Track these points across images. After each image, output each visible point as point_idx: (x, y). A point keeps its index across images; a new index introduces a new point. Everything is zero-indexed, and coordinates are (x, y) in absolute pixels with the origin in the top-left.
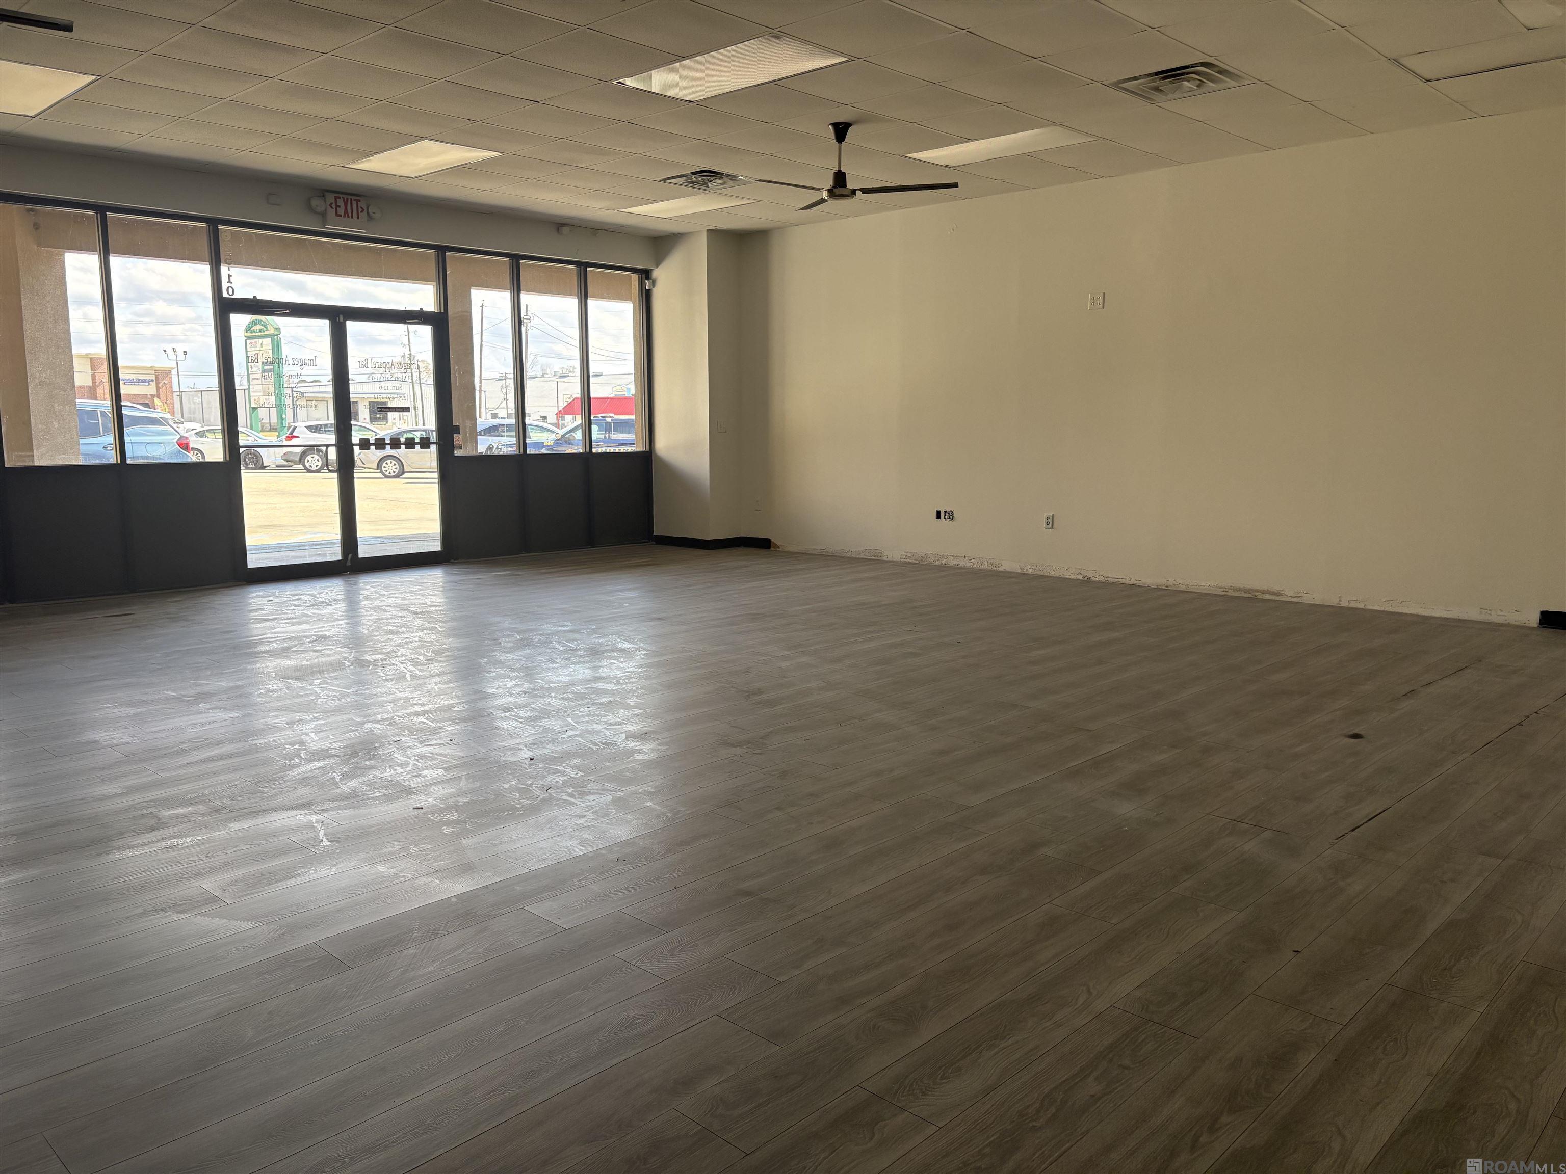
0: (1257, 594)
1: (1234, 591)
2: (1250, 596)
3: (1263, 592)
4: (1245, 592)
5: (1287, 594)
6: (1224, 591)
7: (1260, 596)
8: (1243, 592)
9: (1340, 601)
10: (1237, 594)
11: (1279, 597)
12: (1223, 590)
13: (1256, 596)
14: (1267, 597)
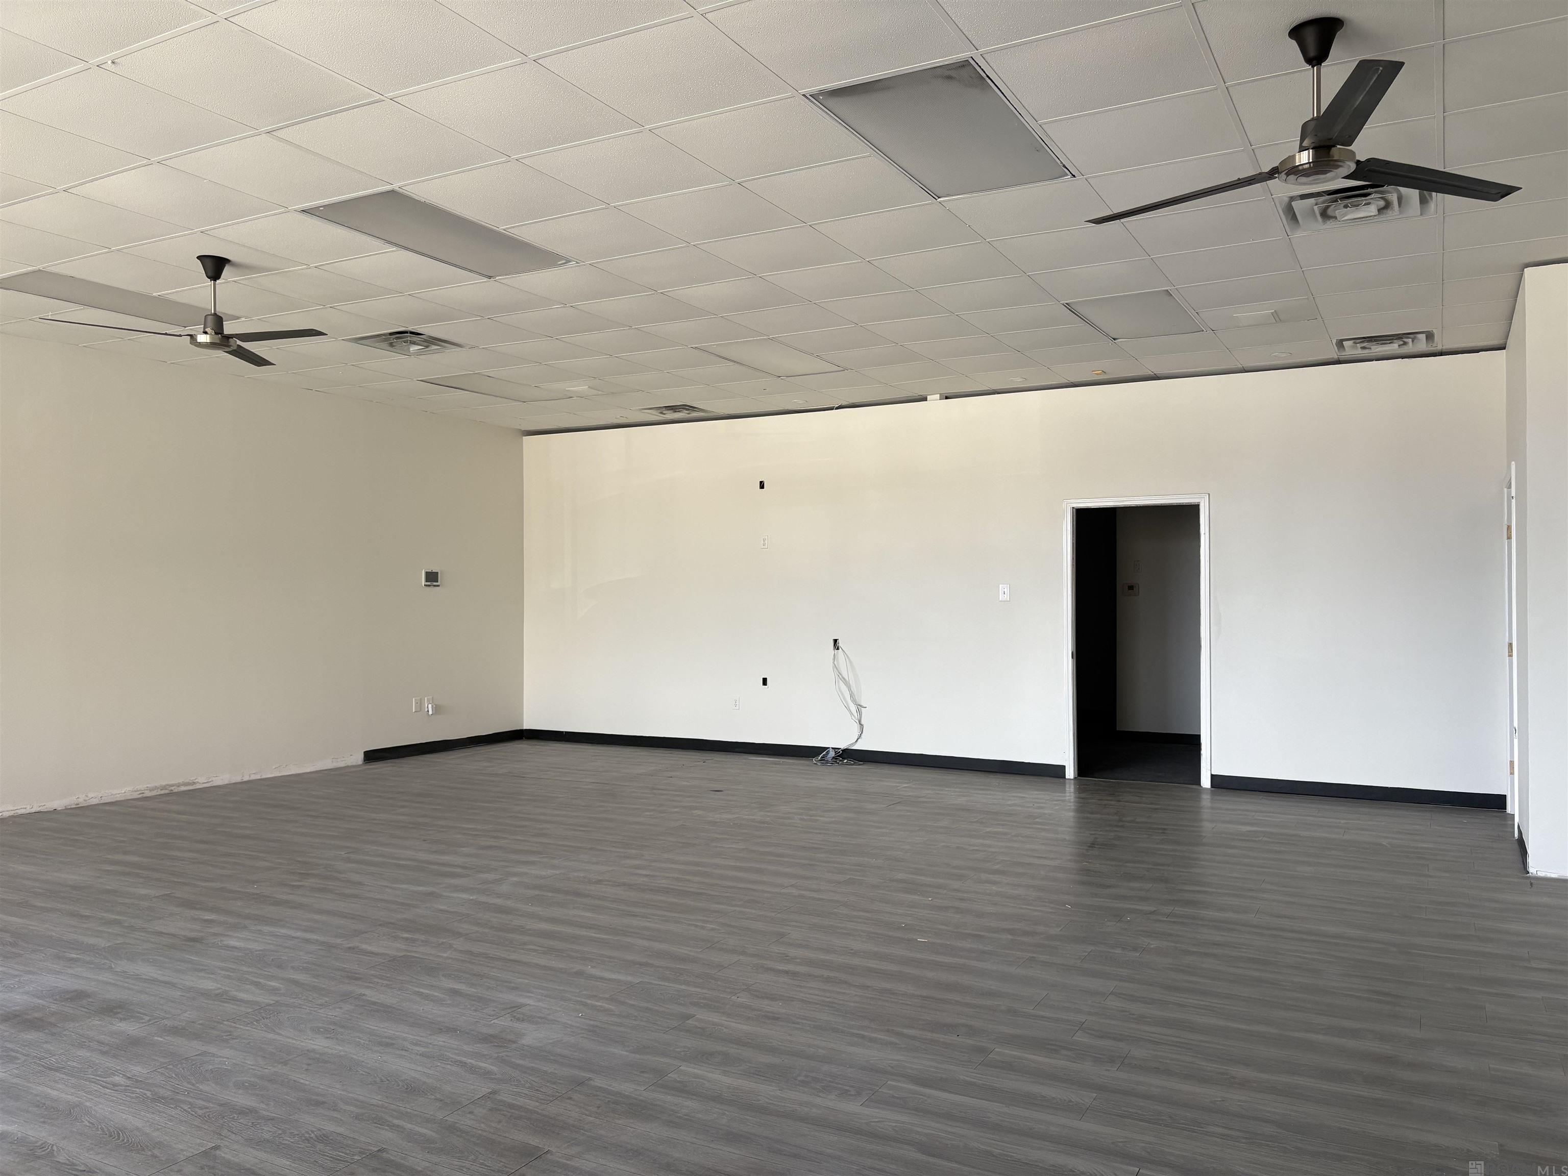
0: (172, 788)
1: (150, 790)
2: (166, 792)
3: (179, 785)
4: (161, 790)
5: (199, 781)
6: (140, 794)
7: (176, 790)
8: (159, 790)
9: (243, 776)
10: (154, 793)
11: (194, 786)
12: (139, 792)
13: (172, 790)
14: (183, 788)
